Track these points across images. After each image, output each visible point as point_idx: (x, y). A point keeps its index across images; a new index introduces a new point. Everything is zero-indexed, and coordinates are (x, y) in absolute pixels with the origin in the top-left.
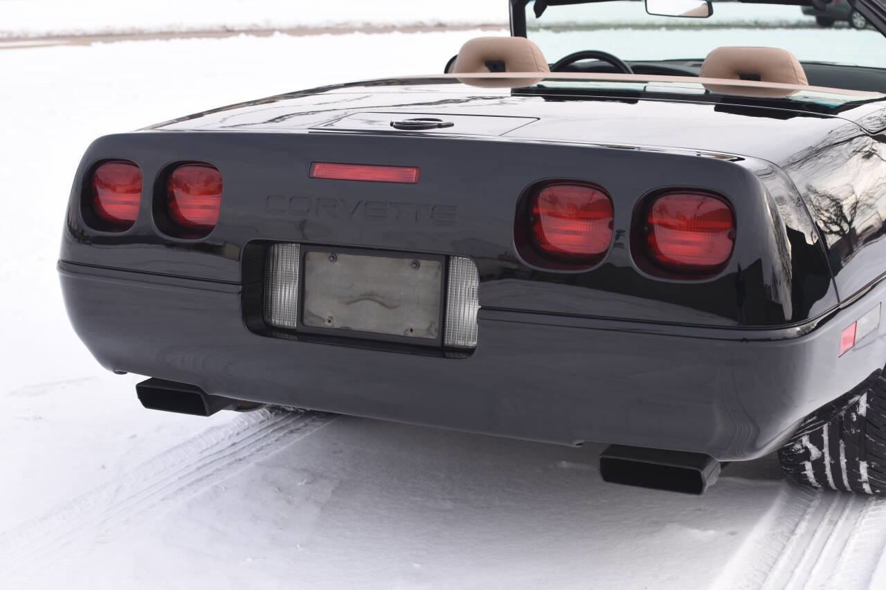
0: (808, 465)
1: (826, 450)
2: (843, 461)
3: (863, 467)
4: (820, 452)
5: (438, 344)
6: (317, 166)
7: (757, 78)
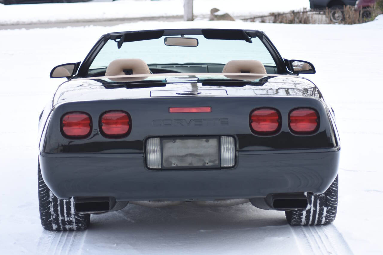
0: (304, 213)
1: (312, 205)
2: (318, 208)
3: (325, 209)
4: (310, 206)
5: (219, 167)
6: (171, 109)
7: (248, 72)
